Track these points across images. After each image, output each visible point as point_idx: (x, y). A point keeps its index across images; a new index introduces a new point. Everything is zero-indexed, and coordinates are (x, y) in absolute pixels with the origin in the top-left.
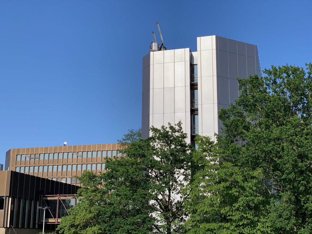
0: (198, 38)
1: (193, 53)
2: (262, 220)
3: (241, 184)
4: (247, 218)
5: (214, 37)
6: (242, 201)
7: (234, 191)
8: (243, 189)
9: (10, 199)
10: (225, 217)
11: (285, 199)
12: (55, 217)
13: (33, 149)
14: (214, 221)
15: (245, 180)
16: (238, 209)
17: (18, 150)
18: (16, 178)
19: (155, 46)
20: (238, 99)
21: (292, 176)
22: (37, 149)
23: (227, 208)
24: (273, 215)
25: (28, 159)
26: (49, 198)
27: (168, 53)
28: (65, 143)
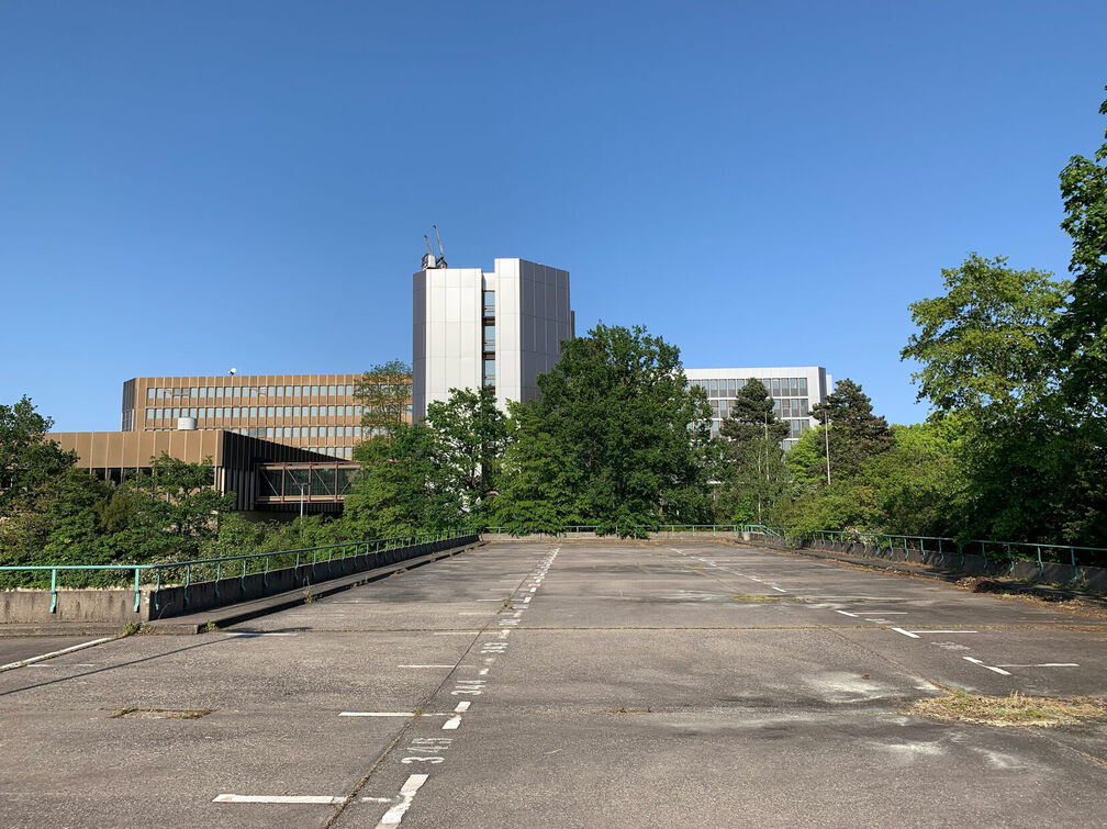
0: (496, 260)
1: (486, 275)
2: (582, 497)
3: (562, 458)
4: (565, 495)
5: (517, 260)
6: (561, 477)
7: (554, 467)
8: (563, 463)
9: (223, 470)
10: (543, 494)
11: (605, 474)
12: (280, 495)
13: (177, 379)
14: (528, 498)
15: (565, 454)
16: (556, 486)
17: (151, 380)
18: (232, 442)
19: (431, 261)
20: (558, 363)
21: (617, 452)
22: (185, 379)
23: (545, 485)
24: (593, 491)
25: (169, 396)
26: (268, 468)
27: (451, 273)
28: (234, 370)
